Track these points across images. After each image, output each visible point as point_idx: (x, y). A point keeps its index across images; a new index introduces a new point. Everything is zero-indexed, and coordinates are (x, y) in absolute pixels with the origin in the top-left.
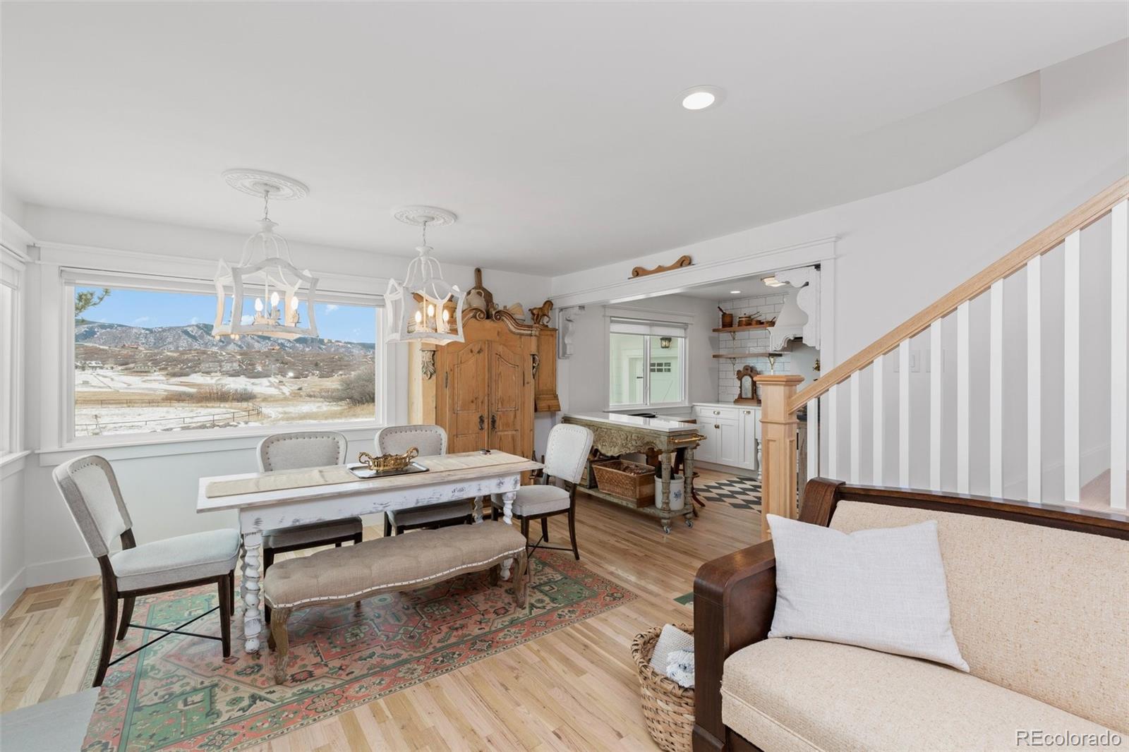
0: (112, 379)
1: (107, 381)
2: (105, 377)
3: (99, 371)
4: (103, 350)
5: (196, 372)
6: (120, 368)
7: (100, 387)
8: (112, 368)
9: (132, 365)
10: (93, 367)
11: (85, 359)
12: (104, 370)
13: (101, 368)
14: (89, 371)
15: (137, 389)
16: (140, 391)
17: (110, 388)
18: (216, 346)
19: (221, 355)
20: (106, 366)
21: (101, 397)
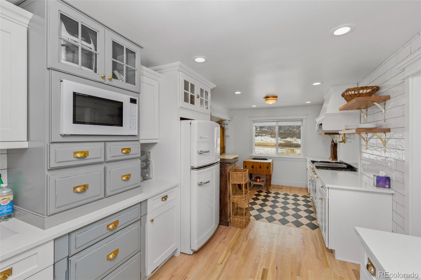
0: (268, 139)
1: (266, 139)
2: (266, 138)
3: (265, 137)
4: (266, 131)
5: (289, 137)
6: (270, 136)
7: (265, 141)
8: (268, 136)
9: (272, 135)
10: (264, 136)
11: (262, 134)
12: (266, 137)
13: (265, 136)
14: (263, 137)
15: (273, 142)
16: (273, 143)
17: (267, 141)
18: (296, 128)
19: (297, 131)
20: (267, 135)
21: (265, 144)
